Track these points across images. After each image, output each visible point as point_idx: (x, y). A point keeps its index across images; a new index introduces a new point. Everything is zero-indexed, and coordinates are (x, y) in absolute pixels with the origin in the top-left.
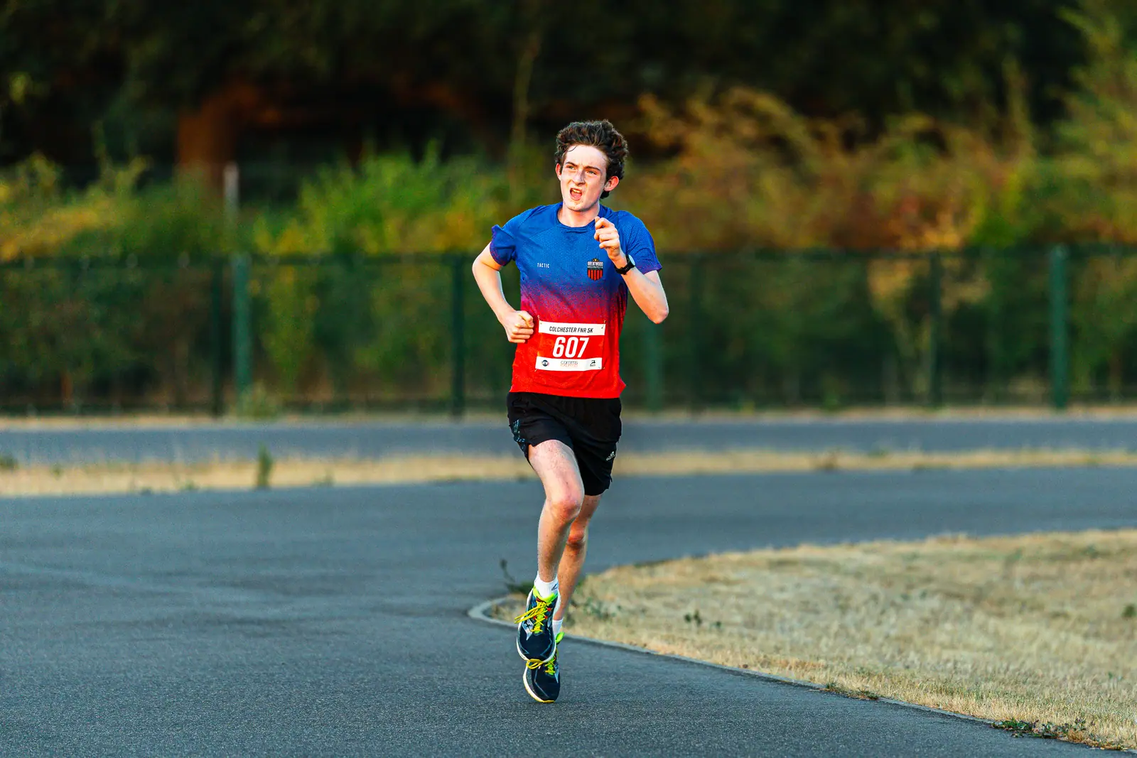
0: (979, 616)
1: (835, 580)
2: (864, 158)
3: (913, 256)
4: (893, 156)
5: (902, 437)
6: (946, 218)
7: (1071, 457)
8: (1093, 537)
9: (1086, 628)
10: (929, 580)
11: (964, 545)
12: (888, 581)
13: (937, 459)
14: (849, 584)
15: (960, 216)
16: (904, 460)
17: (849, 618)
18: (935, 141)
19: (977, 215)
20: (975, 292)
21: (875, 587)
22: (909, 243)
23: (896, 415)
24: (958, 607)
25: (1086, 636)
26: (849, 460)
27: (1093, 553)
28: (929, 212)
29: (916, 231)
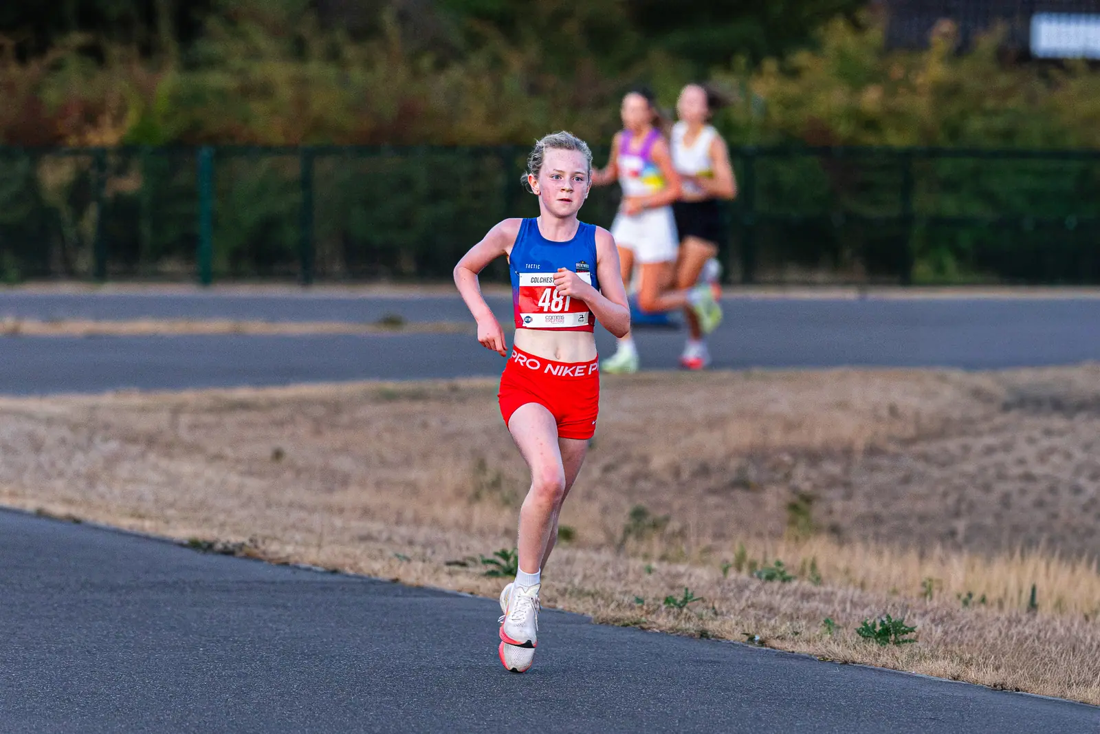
0: (152, 457)
1: (28, 426)
2: (34, 67)
3: (75, 152)
4: (57, 67)
5: (76, 307)
6: (107, 120)
7: (218, 326)
8: (243, 393)
9: (240, 467)
10: (107, 426)
11: (136, 399)
12: (74, 427)
13: (106, 326)
14: (41, 431)
15: (118, 118)
16: (78, 327)
17: (44, 458)
18: (95, 54)
19: (132, 118)
20: (130, 184)
21: (64, 432)
22: (73, 141)
23: (66, 289)
24: (134, 449)
25: (242, 474)
26: (32, 326)
27: (244, 406)
28: (91, 115)
29: (79, 131)
